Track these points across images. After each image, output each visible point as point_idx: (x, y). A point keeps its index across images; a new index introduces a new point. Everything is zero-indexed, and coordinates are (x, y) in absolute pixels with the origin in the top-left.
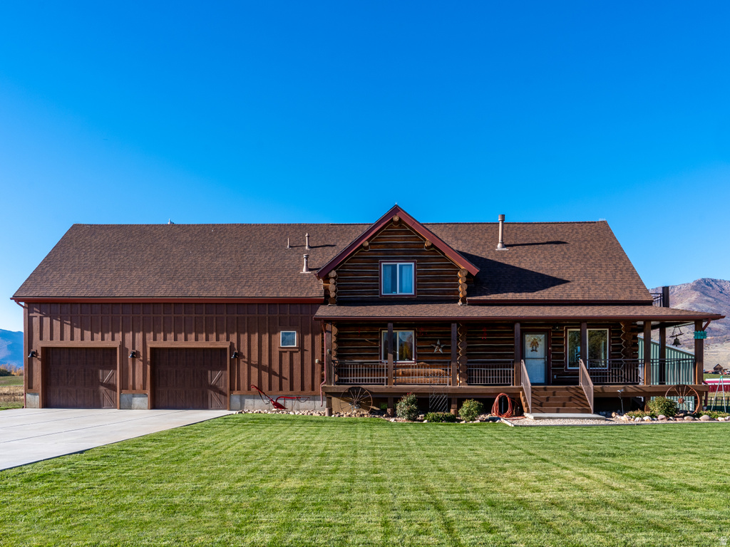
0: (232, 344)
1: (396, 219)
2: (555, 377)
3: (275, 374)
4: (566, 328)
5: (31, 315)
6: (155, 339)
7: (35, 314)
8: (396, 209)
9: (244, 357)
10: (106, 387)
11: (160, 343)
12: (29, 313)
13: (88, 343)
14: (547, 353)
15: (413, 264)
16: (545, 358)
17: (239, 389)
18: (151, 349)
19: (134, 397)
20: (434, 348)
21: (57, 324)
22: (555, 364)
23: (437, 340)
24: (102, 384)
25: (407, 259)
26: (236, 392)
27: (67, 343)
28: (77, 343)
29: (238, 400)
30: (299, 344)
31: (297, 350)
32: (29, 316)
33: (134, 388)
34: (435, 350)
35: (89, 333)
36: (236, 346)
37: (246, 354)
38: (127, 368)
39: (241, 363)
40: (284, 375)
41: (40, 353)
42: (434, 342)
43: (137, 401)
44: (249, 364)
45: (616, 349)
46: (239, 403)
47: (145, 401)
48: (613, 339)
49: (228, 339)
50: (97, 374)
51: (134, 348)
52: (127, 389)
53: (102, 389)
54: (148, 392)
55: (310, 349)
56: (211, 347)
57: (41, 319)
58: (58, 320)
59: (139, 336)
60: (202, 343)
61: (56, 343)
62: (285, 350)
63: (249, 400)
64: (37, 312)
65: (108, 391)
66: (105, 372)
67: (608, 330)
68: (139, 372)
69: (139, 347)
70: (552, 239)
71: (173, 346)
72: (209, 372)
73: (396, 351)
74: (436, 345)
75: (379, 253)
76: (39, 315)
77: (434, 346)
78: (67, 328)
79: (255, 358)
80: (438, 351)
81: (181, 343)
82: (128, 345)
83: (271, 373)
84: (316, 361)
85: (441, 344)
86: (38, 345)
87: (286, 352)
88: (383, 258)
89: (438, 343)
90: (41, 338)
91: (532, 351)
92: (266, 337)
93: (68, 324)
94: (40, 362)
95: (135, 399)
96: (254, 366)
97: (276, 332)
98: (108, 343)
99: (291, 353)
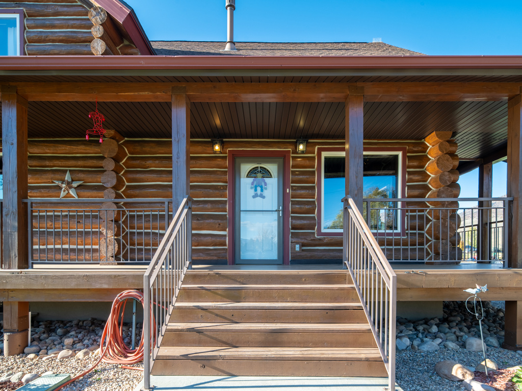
2: (297, 247)
4: (320, 150)
14: (284, 199)
15: (17, 16)
16: (278, 211)
20: (60, 188)
22: (298, 222)
23: (65, 172)
25: (6, 7)
34: (62, 194)
42: (58, 176)
45: (416, 192)
48: (410, 173)
67: (400, 154)
74: (63, 181)
77: (60, 184)
80: (68, 196)
89: (68, 177)
91: (255, 196)
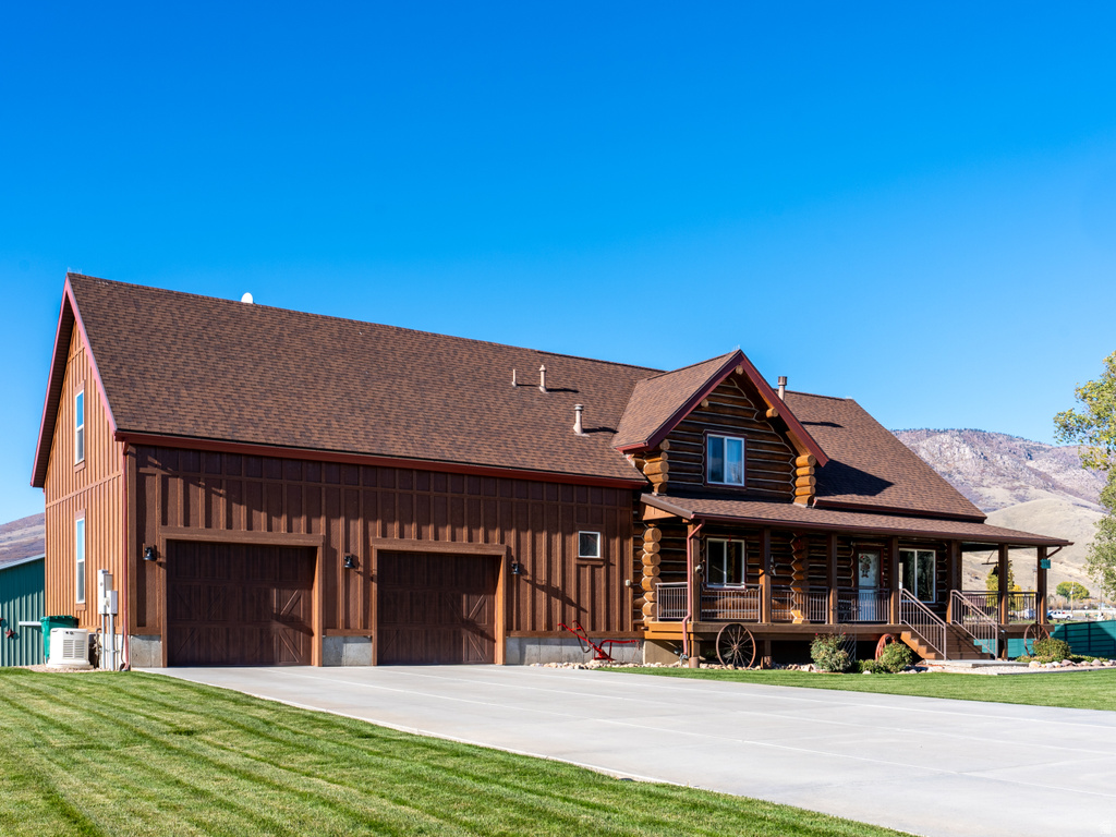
0: (509, 550)
1: (739, 370)
3: (572, 604)
5: (142, 470)
6: (384, 534)
7: (150, 470)
8: (740, 357)
9: (526, 573)
10: (284, 623)
11: (394, 544)
12: (138, 467)
13: (261, 536)
14: (880, 579)
15: (742, 439)
17: (518, 629)
18: (380, 552)
19: (346, 642)
21: (198, 494)
24: (279, 618)
25: (737, 433)
26: (515, 634)
27: (219, 534)
28: (240, 535)
29: (516, 646)
30: (603, 553)
31: (602, 563)
32: (137, 473)
33: (347, 626)
35: (263, 515)
36: (514, 553)
37: (528, 568)
38: (335, 588)
39: (522, 582)
40: (582, 605)
41: (162, 550)
43: (352, 649)
44: (535, 586)
46: (518, 652)
47: (368, 649)
48: (939, 564)
49: (502, 542)
50: (268, 596)
51: (347, 550)
52: (335, 627)
53: (277, 626)
54: (374, 633)
55: (617, 563)
56: (479, 552)
57: (165, 482)
58: (199, 486)
59: (357, 526)
60: (463, 547)
61: (198, 533)
62: (586, 563)
63: (532, 646)
64: (156, 466)
65: (290, 632)
66: (286, 592)
67: (935, 552)
68: (359, 597)
69: (358, 550)
70: (829, 420)
71: (416, 549)
72: (464, 597)
73: (723, 569)
75: (704, 418)
76: (159, 473)
78: (220, 505)
79: (542, 576)
81: (429, 546)
82: (338, 543)
83: (566, 601)
84: (627, 583)
85: (775, 562)
86: (158, 537)
87: (585, 566)
88: (709, 427)
90: (164, 521)
92: (558, 538)
93: (221, 495)
94: (162, 572)
95: (349, 645)
96: (542, 588)
97: (571, 532)
98: (299, 538)
99: (593, 568)
